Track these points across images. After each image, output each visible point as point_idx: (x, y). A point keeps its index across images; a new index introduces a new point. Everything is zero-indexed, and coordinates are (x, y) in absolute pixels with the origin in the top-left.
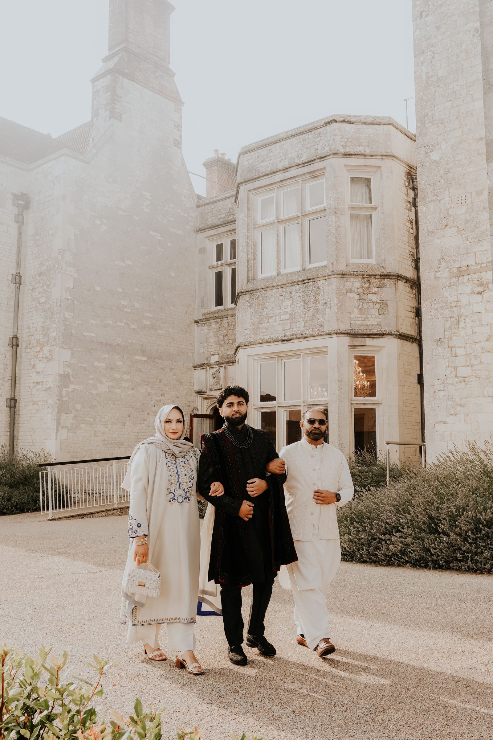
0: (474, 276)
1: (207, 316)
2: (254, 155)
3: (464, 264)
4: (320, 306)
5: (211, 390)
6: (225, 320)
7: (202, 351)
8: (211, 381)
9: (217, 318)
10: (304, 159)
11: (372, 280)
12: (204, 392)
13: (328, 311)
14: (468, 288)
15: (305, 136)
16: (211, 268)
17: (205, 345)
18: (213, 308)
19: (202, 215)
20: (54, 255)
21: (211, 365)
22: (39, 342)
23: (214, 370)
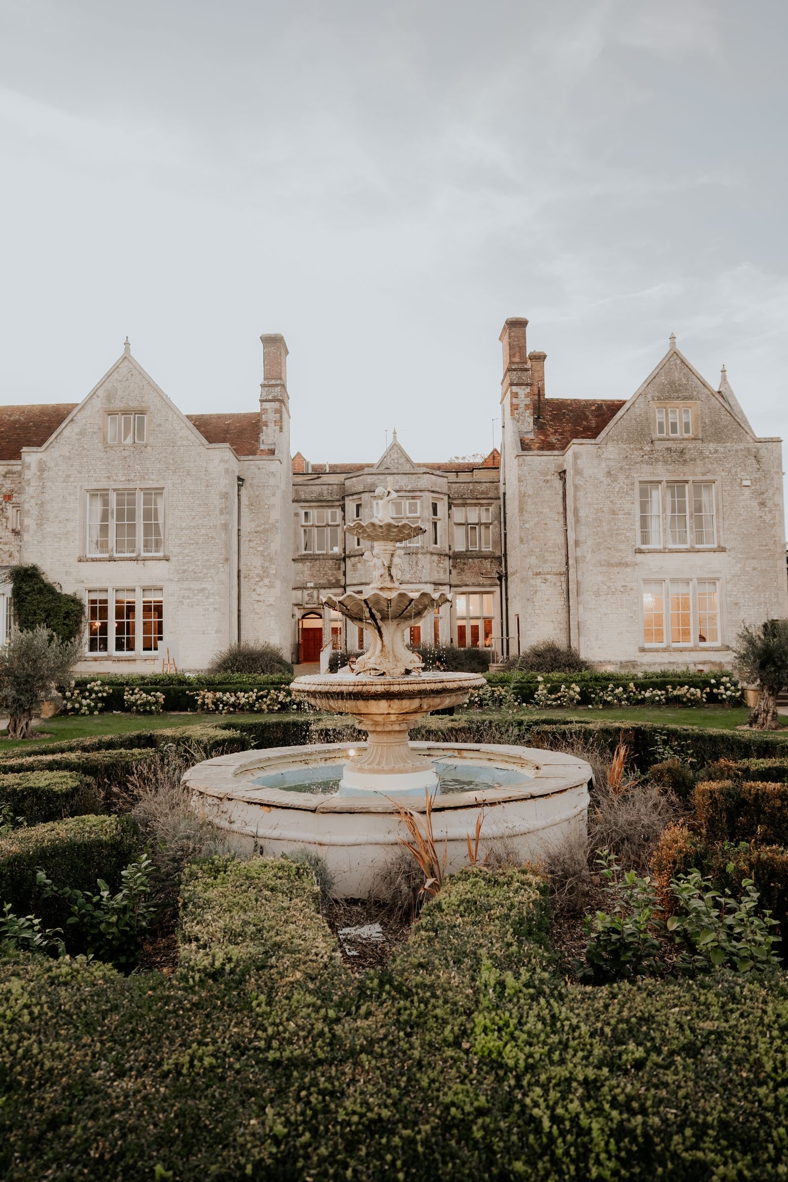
0: (543, 576)
1: (302, 557)
2: (376, 477)
3: (539, 571)
4: (420, 568)
5: (307, 604)
6: (318, 562)
7: (298, 579)
8: (306, 598)
9: (311, 559)
10: (409, 488)
11: (442, 557)
12: (301, 605)
13: (424, 571)
14: (540, 580)
15: (410, 476)
16: (302, 526)
17: (301, 575)
18: (304, 552)
19: (297, 491)
20: (270, 522)
21: (306, 588)
22: (258, 575)
23: (309, 592)
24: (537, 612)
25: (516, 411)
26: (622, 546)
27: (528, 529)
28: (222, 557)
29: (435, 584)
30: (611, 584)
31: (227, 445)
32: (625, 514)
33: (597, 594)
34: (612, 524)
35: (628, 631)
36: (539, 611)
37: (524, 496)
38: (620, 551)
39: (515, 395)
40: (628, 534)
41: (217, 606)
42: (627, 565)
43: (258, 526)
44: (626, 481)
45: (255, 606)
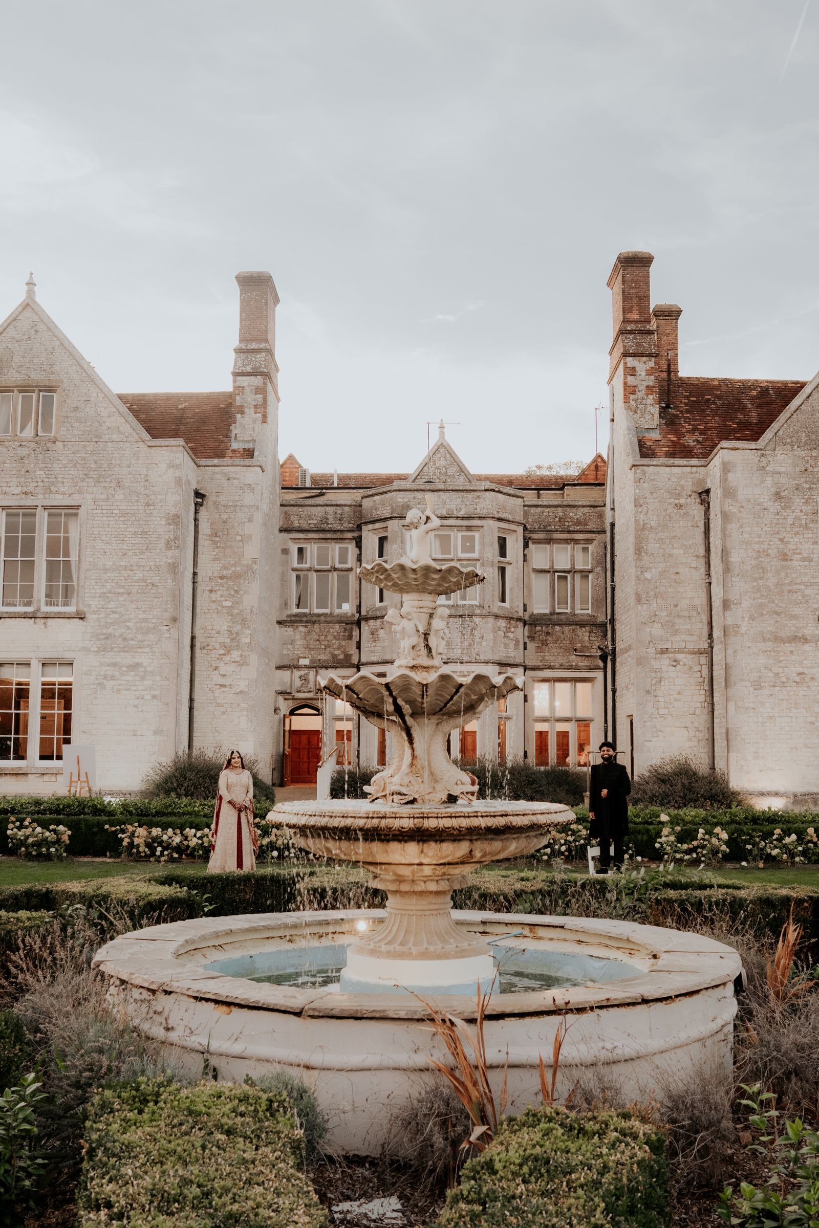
0: (671, 655)
1: (293, 618)
2: (410, 495)
3: (665, 647)
4: (477, 638)
5: (298, 692)
6: (316, 626)
7: (285, 652)
8: (298, 683)
9: (307, 622)
10: (462, 513)
11: (512, 622)
12: (290, 693)
13: (484, 643)
14: (667, 662)
15: (465, 494)
16: (294, 570)
17: (290, 647)
18: (296, 611)
19: (287, 516)
20: (245, 562)
21: (298, 667)
22: (223, 645)
23: (302, 673)
24: (662, 711)
25: (632, 397)
26: (797, 611)
27: (649, 581)
28: (167, 615)
29: (502, 664)
30: (780, 670)
31: (180, 441)
32: (804, 560)
33: (757, 685)
34: (783, 574)
35: (806, 746)
36: (665, 711)
37: (643, 529)
38: (794, 617)
39: (631, 371)
40: (807, 592)
41: (157, 693)
42: (804, 640)
43: (226, 568)
44: (804, 508)
45: (217, 693)
